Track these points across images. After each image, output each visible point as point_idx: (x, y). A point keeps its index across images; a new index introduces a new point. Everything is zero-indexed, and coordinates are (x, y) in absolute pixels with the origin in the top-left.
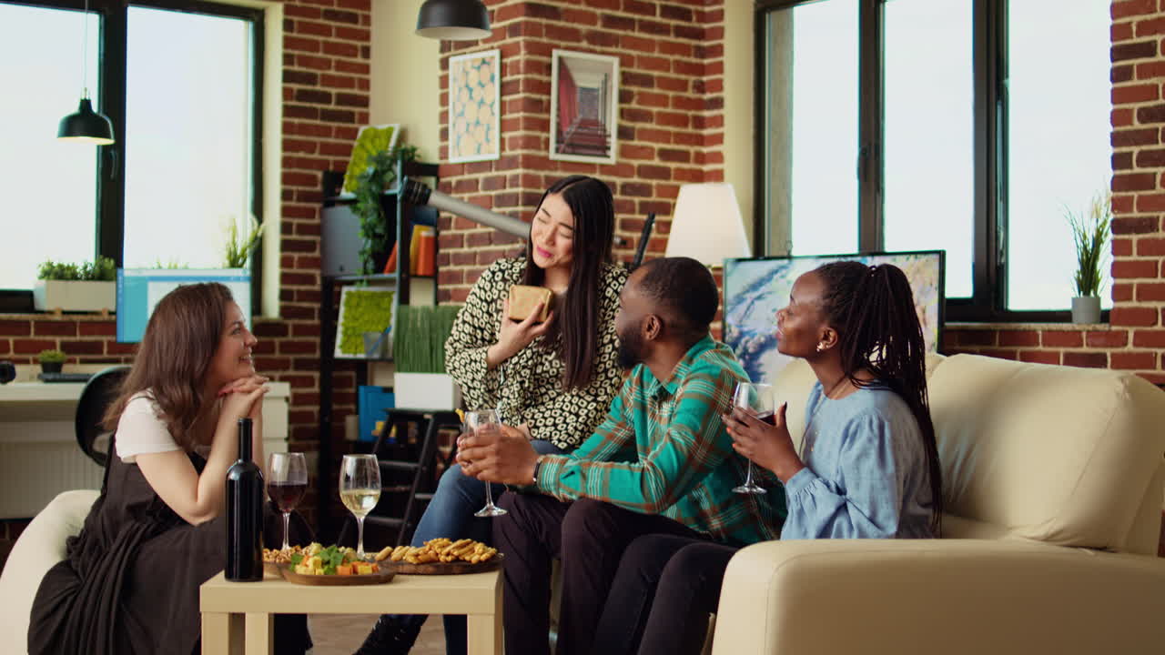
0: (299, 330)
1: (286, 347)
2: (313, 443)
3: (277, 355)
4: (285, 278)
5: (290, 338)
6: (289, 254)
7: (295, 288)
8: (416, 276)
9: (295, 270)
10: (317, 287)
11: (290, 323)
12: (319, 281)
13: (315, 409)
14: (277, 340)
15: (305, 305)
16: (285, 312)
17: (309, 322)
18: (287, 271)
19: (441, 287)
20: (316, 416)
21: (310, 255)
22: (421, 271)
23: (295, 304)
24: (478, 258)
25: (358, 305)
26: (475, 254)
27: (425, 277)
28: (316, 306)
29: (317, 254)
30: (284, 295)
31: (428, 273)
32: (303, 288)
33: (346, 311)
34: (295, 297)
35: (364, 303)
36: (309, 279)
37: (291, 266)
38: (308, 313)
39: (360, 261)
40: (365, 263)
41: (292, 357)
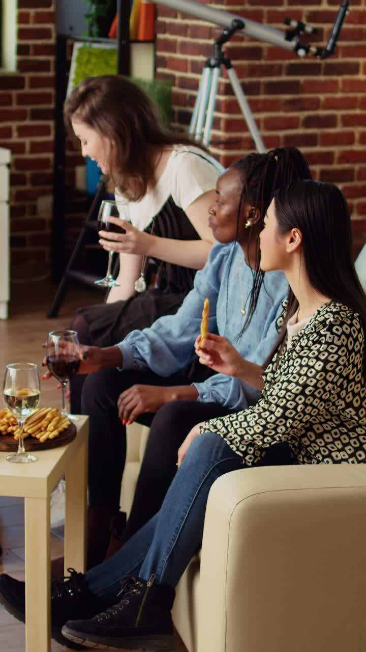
0: (35, 83)
1: (22, 100)
2: (49, 187)
3: (15, 107)
4: (21, 34)
5: (27, 90)
6: (25, 10)
7: (31, 42)
8: (137, 41)
9: (31, 26)
10: (52, 41)
11: (28, 75)
12: (54, 35)
13: (50, 156)
14: (14, 93)
15: (42, 58)
16: (21, 65)
17: (44, 74)
18: (24, 26)
19: (160, 54)
20: (52, 163)
21: (45, 10)
22: (141, 37)
23: (32, 58)
24: (189, 32)
25: (88, 61)
26: (187, 26)
27: (145, 41)
28: (52, 58)
29: (52, 9)
30: (21, 50)
31: (149, 38)
32: (40, 42)
33: (78, 68)
34: (31, 51)
35: (94, 60)
36: (45, 34)
37: (27, 22)
38: (44, 66)
39: (87, 22)
40: (91, 25)
41: (28, 108)
